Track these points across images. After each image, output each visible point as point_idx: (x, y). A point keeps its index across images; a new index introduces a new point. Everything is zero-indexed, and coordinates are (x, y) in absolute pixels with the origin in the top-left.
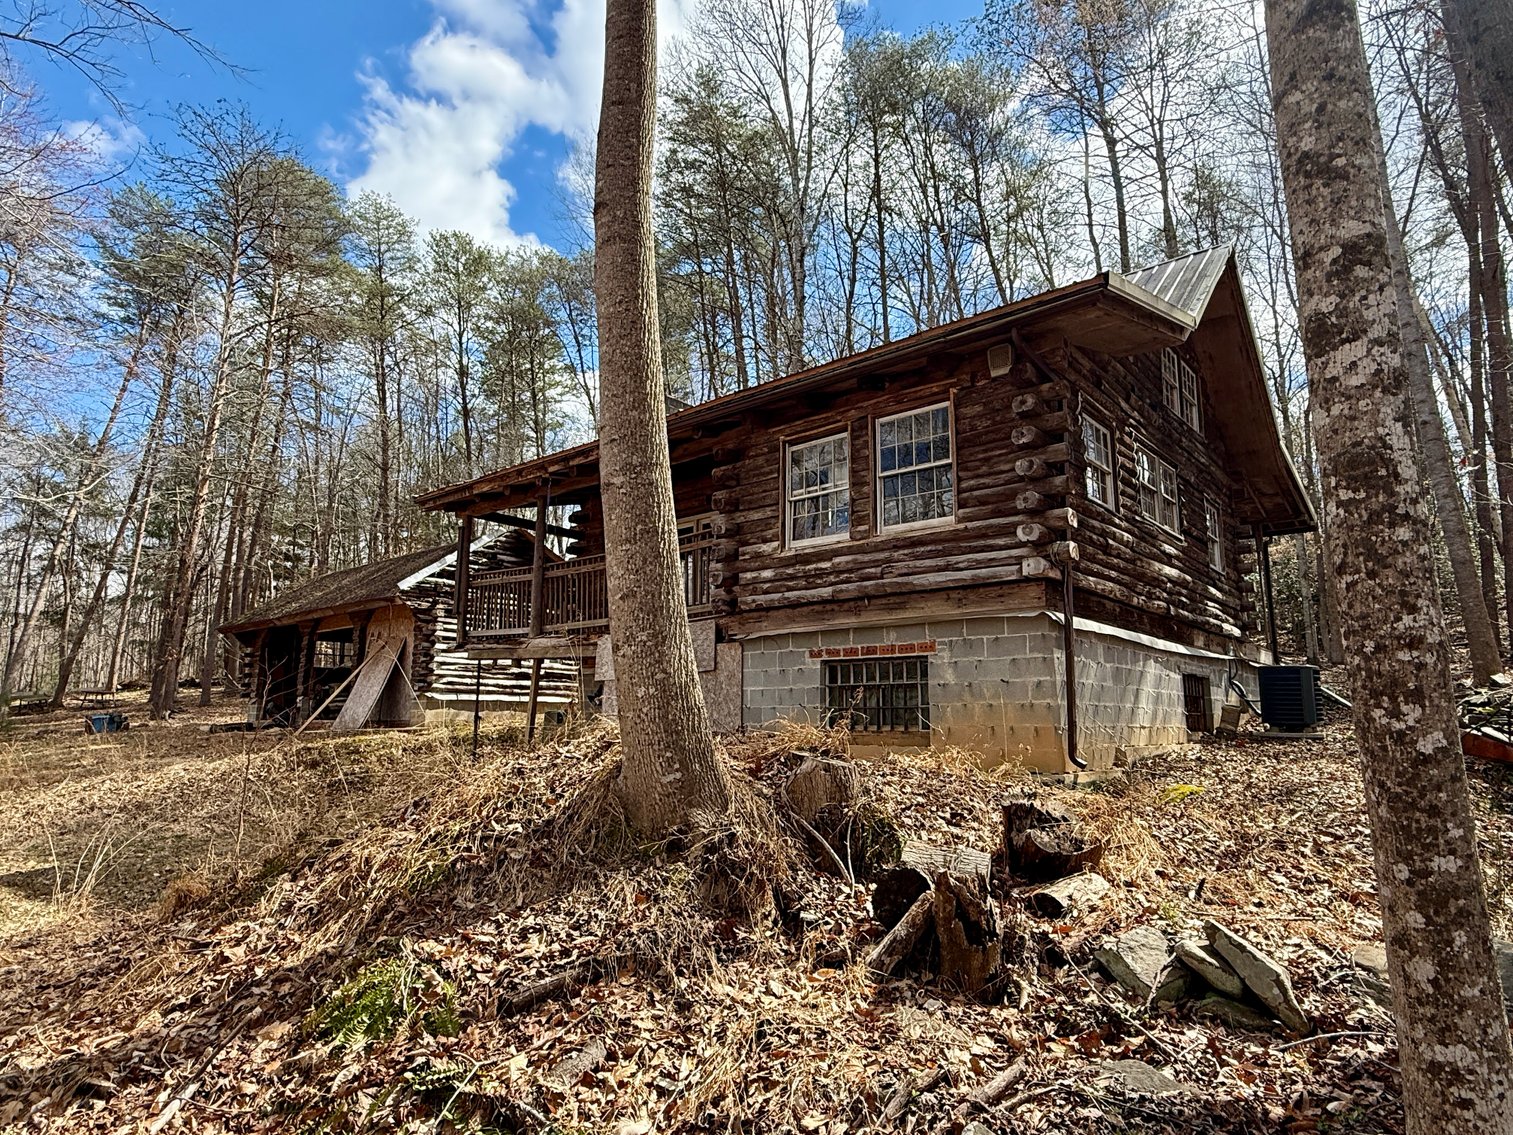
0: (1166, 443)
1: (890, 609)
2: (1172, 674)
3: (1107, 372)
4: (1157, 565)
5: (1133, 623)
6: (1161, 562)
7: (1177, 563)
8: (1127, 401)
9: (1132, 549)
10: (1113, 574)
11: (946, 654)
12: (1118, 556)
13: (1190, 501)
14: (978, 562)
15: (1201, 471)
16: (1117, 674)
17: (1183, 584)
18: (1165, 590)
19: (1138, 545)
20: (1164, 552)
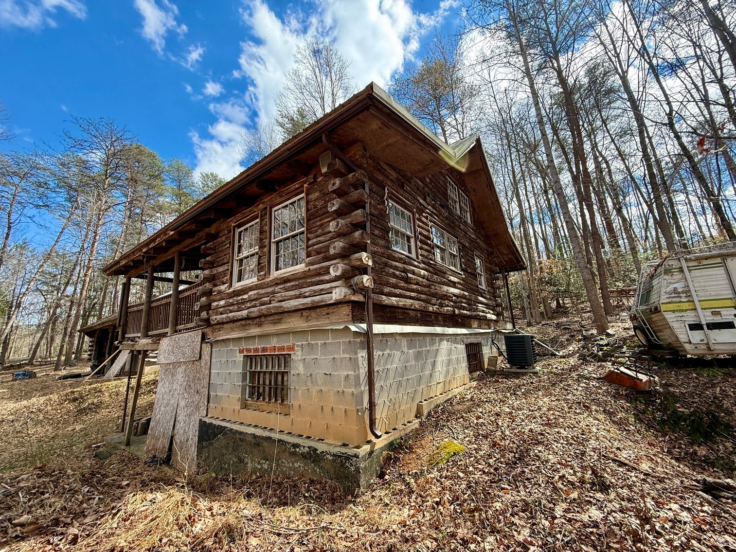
0: (451, 225)
1: (275, 323)
2: (459, 346)
3: (410, 183)
4: (445, 288)
5: (430, 322)
6: (449, 286)
7: (459, 286)
8: (425, 200)
9: (427, 279)
10: (413, 294)
11: (299, 353)
12: (417, 284)
13: (467, 255)
14: (315, 291)
15: (472, 242)
16: (418, 356)
17: (464, 297)
18: (452, 301)
19: (432, 277)
20: (450, 281)
